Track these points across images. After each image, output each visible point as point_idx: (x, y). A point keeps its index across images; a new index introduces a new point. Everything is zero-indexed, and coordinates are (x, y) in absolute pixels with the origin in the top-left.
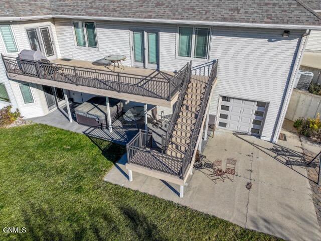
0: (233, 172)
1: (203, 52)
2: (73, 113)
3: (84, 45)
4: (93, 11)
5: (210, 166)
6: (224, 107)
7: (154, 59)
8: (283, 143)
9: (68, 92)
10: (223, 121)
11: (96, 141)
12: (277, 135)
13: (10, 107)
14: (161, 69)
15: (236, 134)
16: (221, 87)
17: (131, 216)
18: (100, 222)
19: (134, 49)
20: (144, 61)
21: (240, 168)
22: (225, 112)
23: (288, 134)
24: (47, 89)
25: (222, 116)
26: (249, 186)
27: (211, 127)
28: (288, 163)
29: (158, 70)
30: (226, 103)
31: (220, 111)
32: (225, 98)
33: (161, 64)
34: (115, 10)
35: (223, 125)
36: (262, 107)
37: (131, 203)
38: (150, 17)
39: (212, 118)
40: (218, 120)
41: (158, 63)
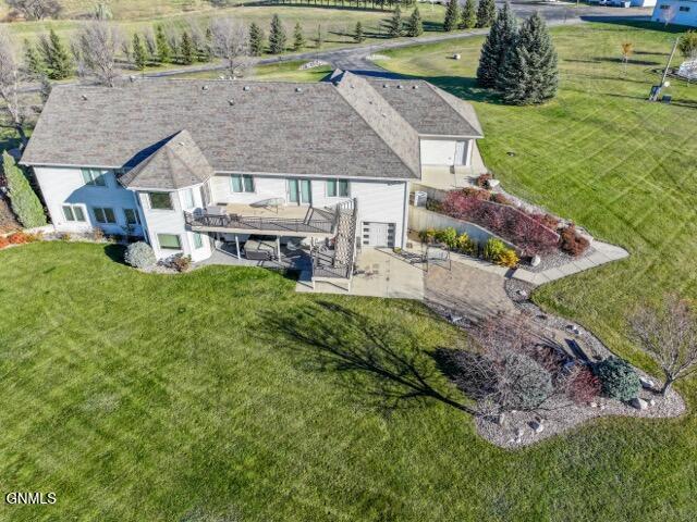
0: (376, 272)
1: (345, 193)
2: (242, 248)
3: (241, 190)
4: (254, 167)
5: (362, 272)
6: (366, 230)
7: (307, 198)
8: (410, 251)
9: (220, 233)
10: (366, 240)
11: (275, 271)
12: (405, 245)
13: (182, 254)
14: (314, 206)
15: (377, 248)
16: (362, 216)
17: (324, 304)
18: (307, 309)
19: (289, 192)
20: (298, 201)
21: (382, 270)
22: (366, 233)
23: (414, 243)
24: (210, 234)
25: (366, 236)
26: (388, 279)
27: (359, 246)
28: (412, 263)
29: (311, 207)
30: (366, 227)
31: (364, 233)
32: (366, 223)
33: (313, 201)
34: (273, 166)
35: (366, 243)
36: (392, 227)
37: (322, 299)
38: (305, 173)
39: (359, 239)
40: (363, 240)
41: (310, 201)
